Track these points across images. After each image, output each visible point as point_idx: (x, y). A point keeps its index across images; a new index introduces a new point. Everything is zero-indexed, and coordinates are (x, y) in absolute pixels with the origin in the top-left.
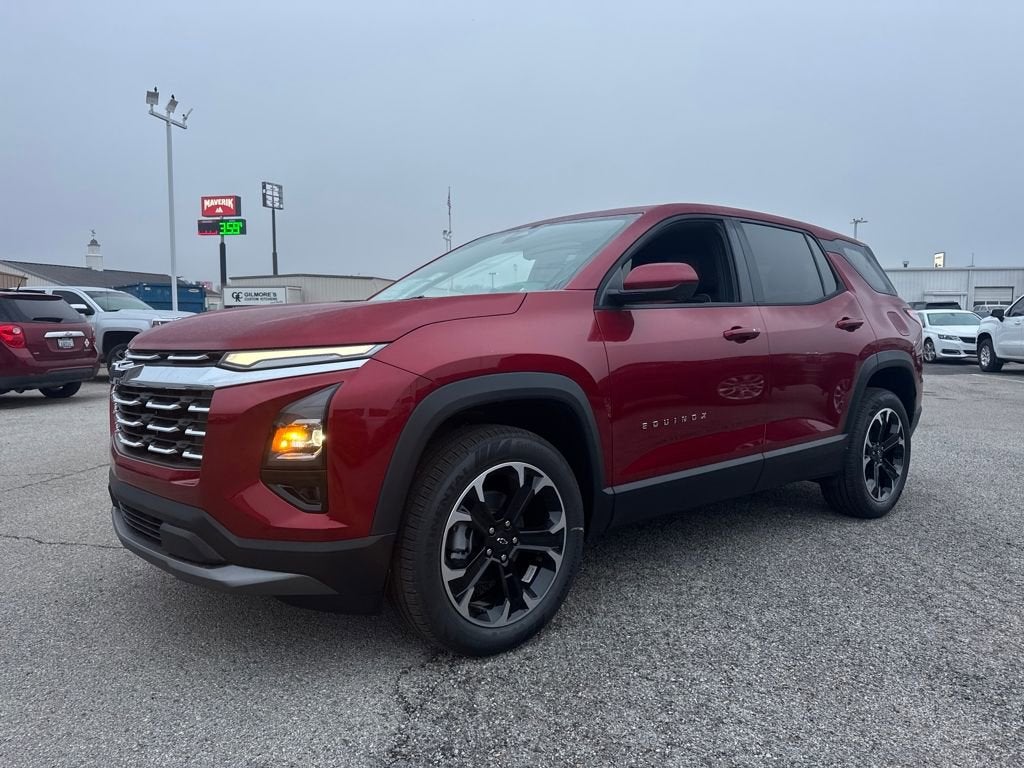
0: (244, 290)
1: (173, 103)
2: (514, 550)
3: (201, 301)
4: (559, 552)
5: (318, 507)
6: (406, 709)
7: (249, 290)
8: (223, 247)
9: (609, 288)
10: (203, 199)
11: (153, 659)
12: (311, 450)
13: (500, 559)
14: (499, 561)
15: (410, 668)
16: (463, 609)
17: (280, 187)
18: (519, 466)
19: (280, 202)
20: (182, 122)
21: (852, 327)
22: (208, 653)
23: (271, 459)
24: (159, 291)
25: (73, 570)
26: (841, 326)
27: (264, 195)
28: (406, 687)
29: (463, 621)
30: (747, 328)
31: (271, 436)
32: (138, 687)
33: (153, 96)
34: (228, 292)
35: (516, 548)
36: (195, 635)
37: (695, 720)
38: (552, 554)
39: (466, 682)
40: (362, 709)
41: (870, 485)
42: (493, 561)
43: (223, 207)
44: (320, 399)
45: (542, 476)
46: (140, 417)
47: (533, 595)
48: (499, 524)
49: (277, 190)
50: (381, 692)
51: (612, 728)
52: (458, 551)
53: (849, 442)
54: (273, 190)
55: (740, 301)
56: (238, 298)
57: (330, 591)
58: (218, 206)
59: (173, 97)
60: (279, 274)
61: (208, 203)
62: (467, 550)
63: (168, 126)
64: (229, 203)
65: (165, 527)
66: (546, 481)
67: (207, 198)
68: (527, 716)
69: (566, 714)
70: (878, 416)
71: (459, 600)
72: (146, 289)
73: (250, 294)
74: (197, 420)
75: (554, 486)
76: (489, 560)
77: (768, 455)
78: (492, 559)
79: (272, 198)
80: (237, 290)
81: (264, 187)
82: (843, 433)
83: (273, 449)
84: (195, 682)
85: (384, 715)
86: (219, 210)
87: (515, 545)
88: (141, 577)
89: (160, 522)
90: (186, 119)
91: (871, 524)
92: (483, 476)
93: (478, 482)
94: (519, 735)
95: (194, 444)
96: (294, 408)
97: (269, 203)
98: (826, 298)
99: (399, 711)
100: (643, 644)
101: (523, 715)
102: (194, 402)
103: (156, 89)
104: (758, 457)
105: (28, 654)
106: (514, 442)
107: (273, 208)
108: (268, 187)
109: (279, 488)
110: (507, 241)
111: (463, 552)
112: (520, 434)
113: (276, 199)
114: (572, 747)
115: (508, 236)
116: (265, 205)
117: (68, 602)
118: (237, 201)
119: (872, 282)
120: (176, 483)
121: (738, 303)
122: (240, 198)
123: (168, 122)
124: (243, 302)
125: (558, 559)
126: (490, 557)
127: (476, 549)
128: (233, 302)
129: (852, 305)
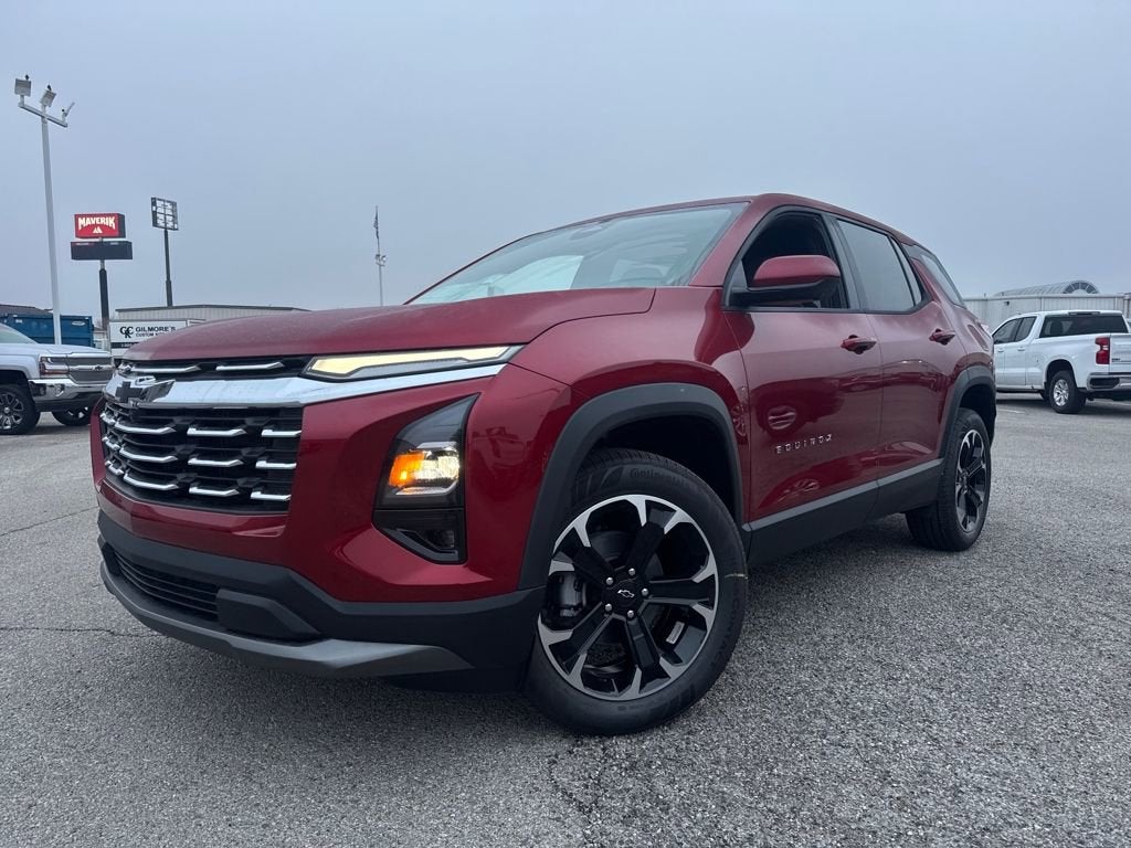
0: (135, 325)
1: (49, 96)
2: (644, 604)
3: (87, 335)
4: (709, 605)
5: (455, 556)
6: (580, 808)
7: (141, 325)
8: (103, 274)
9: (734, 286)
10: (77, 217)
11: (205, 772)
12: (444, 482)
13: (626, 615)
14: (623, 618)
15: (556, 756)
16: (575, 678)
17: (174, 204)
18: (639, 501)
19: (175, 221)
20: (61, 119)
21: (945, 340)
22: (278, 757)
23: (388, 496)
24: (34, 324)
25: (34, 661)
26: (934, 338)
27: (154, 213)
28: (565, 780)
29: (575, 693)
30: (862, 337)
31: (387, 466)
32: (201, 811)
33: (23, 86)
34: (114, 328)
35: (646, 602)
36: (248, 735)
37: (928, 793)
38: (698, 608)
39: (633, 767)
40: (526, 815)
41: (960, 513)
42: (614, 619)
43: (103, 227)
44: (454, 416)
45: (675, 511)
46: (173, 449)
47: (676, 660)
48: (619, 572)
49: (170, 207)
50: (537, 789)
51: (840, 811)
52: (569, 607)
53: (944, 467)
54: (165, 206)
55: (848, 307)
56: (127, 333)
57: (464, 665)
58: (96, 226)
59: (49, 87)
60: (174, 305)
61: (82, 222)
62: (580, 605)
63: (44, 122)
64: (111, 222)
65: (223, 594)
66: (680, 516)
67: (82, 216)
68: (730, 804)
69: (775, 797)
70: (966, 439)
71: (568, 669)
72: (17, 321)
73: (143, 329)
74: (275, 449)
75: (693, 522)
76: (608, 619)
77: (883, 482)
78: (614, 616)
79: (164, 217)
80: (127, 325)
81: (154, 204)
82: (939, 457)
83: (390, 483)
84: (280, 799)
85: (558, 819)
86: (98, 231)
87: (646, 597)
88: (134, 665)
89: (215, 589)
90: (66, 115)
91: (963, 556)
92: (584, 517)
93: (580, 523)
94: (735, 829)
95: (270, 481)
96: (419, 427)
97: (160, 222)
98: (916, 309)
99: (572, 812)
100: (811, 706)
101: (725, 804)
102: (269, 425)
103: (27, 77)
104: (872, 485)
105: (18, 779)
106: (627, 469)
107: (166, 229)
108: (159, 203)
109: (398, 534)
110: (573, 238)
111: (576, 608)
112: (637, 459)
113: (170, 218)
114: (807, 838)
115: (574, 231)
116: (155, 224)
117: (45, 705)
118: (120, 219)
119: (948, 293)
120: (241, 533)
121: (846, 310)
122: (123, 216)
123: (43, 117)
124: (133, 338)
125: (709, 615)
126: (610, 613)
127: (591, 603)
128: (122, 339)
129: (940, 316)
